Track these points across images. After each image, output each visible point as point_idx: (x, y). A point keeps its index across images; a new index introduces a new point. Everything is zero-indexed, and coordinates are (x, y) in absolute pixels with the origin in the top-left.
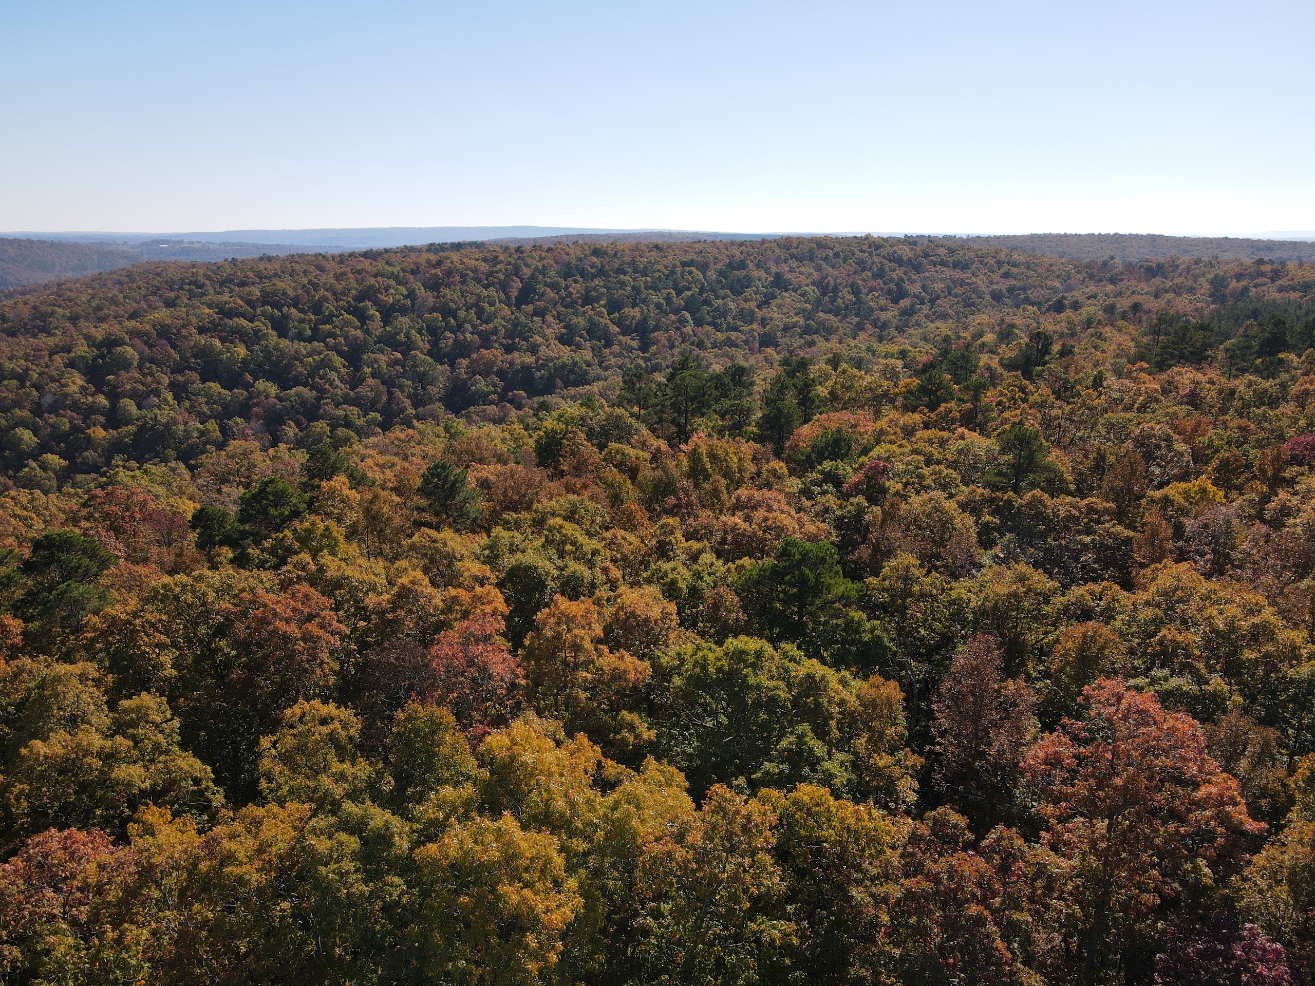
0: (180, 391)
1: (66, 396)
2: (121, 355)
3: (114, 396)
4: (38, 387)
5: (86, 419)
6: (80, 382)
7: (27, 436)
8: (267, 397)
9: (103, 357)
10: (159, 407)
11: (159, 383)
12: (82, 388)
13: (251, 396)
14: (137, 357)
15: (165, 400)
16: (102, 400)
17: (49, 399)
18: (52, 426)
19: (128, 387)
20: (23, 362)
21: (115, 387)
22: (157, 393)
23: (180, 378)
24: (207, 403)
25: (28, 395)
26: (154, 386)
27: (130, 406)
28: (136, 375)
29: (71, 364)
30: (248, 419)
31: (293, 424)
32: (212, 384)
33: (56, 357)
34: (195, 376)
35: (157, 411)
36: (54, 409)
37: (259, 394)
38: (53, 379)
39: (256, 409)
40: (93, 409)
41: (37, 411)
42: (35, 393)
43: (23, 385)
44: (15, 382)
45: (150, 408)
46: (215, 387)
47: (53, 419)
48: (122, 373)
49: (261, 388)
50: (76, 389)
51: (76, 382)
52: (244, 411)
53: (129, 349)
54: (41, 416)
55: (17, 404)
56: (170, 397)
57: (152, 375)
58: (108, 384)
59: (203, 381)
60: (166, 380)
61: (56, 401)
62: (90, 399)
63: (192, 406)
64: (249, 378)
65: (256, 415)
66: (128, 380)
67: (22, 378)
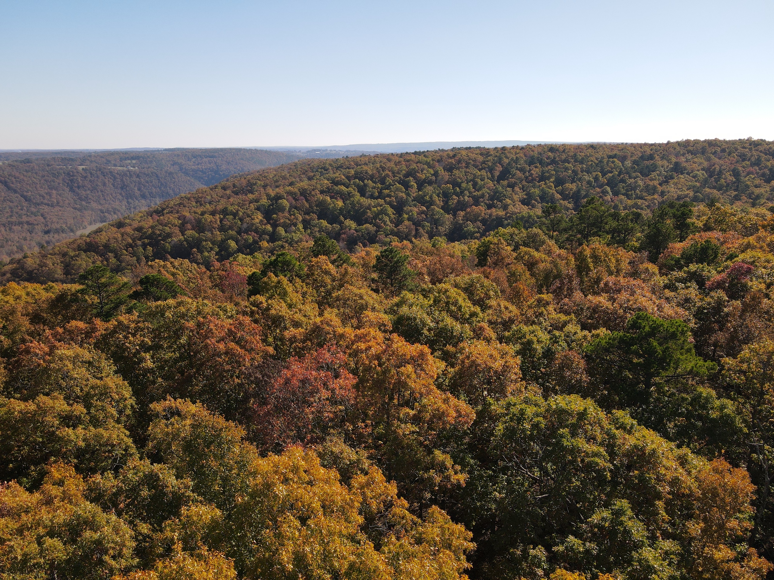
0: (306, 224)
1: (253, 224)
2: (281, 204)
3: (275, 226)
4: (241, 220)
5: (261, 236)
6: (260, 218)
7: (233, 244)
8: (350, 230)
9: (272, 205)
10: (295, 232)
11: (297, 219)
12: (261, 221)
13: (342, 228)
14: (288, 205)
15: (298, 228)
16: (269, 228)
17: (245, 226)
18: (245, 240)
19: (282, 221)
20: (236, 207)
21: (276, 221)
22: (295, 225)
23: (307, 217)
24: (319, 231)
25: (236, 223)
26: (295, 221)
27: (281, 231)
28: (287, 215)
29: (258, 209)
30: (338, 241)
31: (361, 245)
32: (322, 221)
33: (251, 204)
34: (315, 216)
35: (294, 234)
36: (247, 231)
37: (346, 227)
38: (248, 216)
39: (343, 236)
40: (264, 232)
41: (239, 233)
42: (239, 222)
43: (235, 218)
44: (232, 217)
45: (290, 232)
46: (324, 223)
47: (246, 236)
48: (280, 214)
49: (347, 224)
50: (257, 221)
51: (259, 217)
52: (337, 236)
53: (285, 201)
54: (240, 235)
55: (231, 228)
56: (300, 226)
57: (294, 215)
58: (273, 219)
59: (319, 219)
60: (300, 218)
61: (248, 227)
62: (264, 227)
63: (311, 233)
64: (342, 218)
65: (343, 239)
66: (282, 217)
67: (235, 215)
